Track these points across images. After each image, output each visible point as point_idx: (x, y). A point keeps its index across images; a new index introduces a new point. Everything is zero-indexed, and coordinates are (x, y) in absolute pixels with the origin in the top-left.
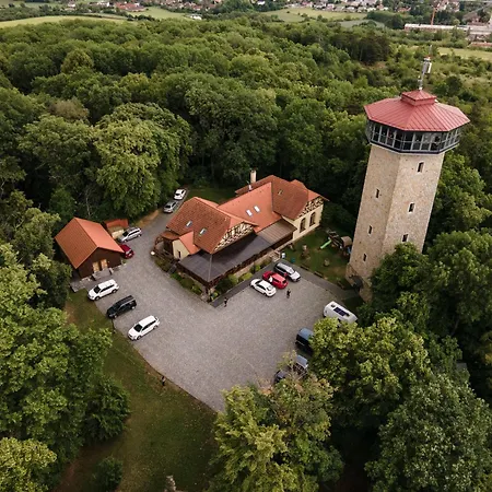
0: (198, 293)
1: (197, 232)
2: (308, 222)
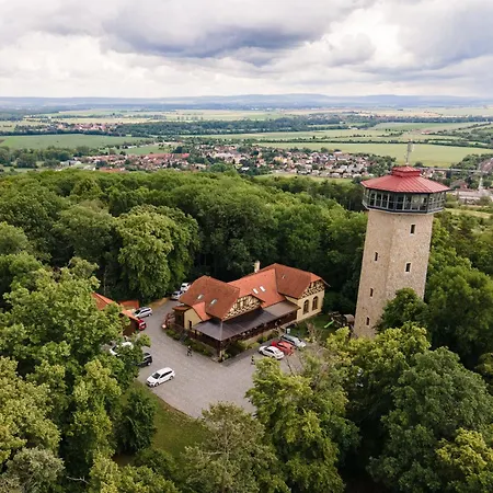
0: (209, 355)
1: (207, 302)
2: (311, 305)
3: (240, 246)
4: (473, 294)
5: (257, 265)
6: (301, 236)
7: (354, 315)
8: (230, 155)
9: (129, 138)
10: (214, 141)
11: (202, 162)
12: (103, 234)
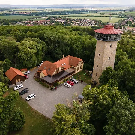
0: (48, 87)
1: (47, 70)
2: (80, 68)
3: (59, 50)
4: (132, 71)
5: (64, 56)
6: (77, 46)
7: (92, 71)
8: (60, 20)
9: (34, 16)
10: (56, 17)
11: (53, 22)
12: (13, 49)
